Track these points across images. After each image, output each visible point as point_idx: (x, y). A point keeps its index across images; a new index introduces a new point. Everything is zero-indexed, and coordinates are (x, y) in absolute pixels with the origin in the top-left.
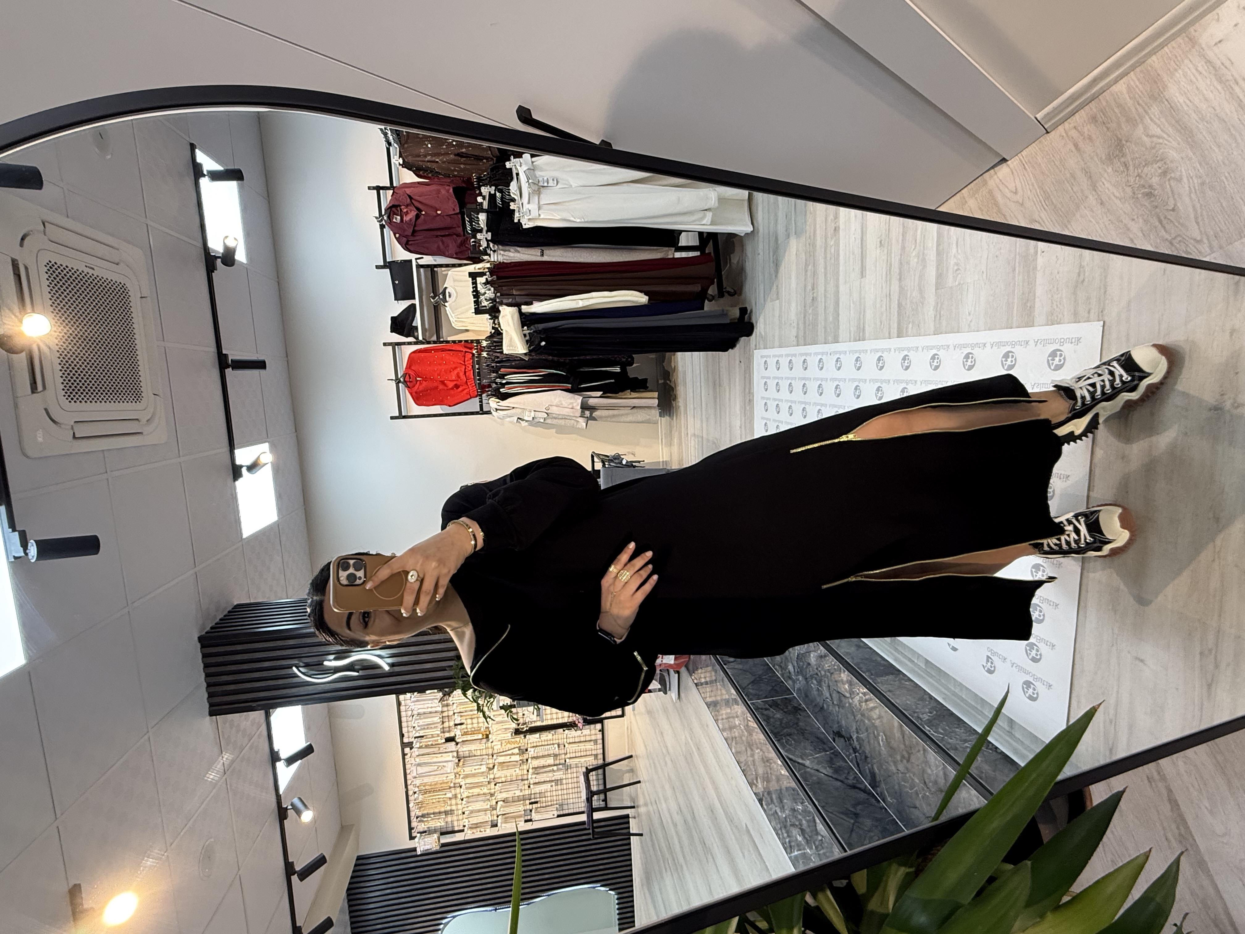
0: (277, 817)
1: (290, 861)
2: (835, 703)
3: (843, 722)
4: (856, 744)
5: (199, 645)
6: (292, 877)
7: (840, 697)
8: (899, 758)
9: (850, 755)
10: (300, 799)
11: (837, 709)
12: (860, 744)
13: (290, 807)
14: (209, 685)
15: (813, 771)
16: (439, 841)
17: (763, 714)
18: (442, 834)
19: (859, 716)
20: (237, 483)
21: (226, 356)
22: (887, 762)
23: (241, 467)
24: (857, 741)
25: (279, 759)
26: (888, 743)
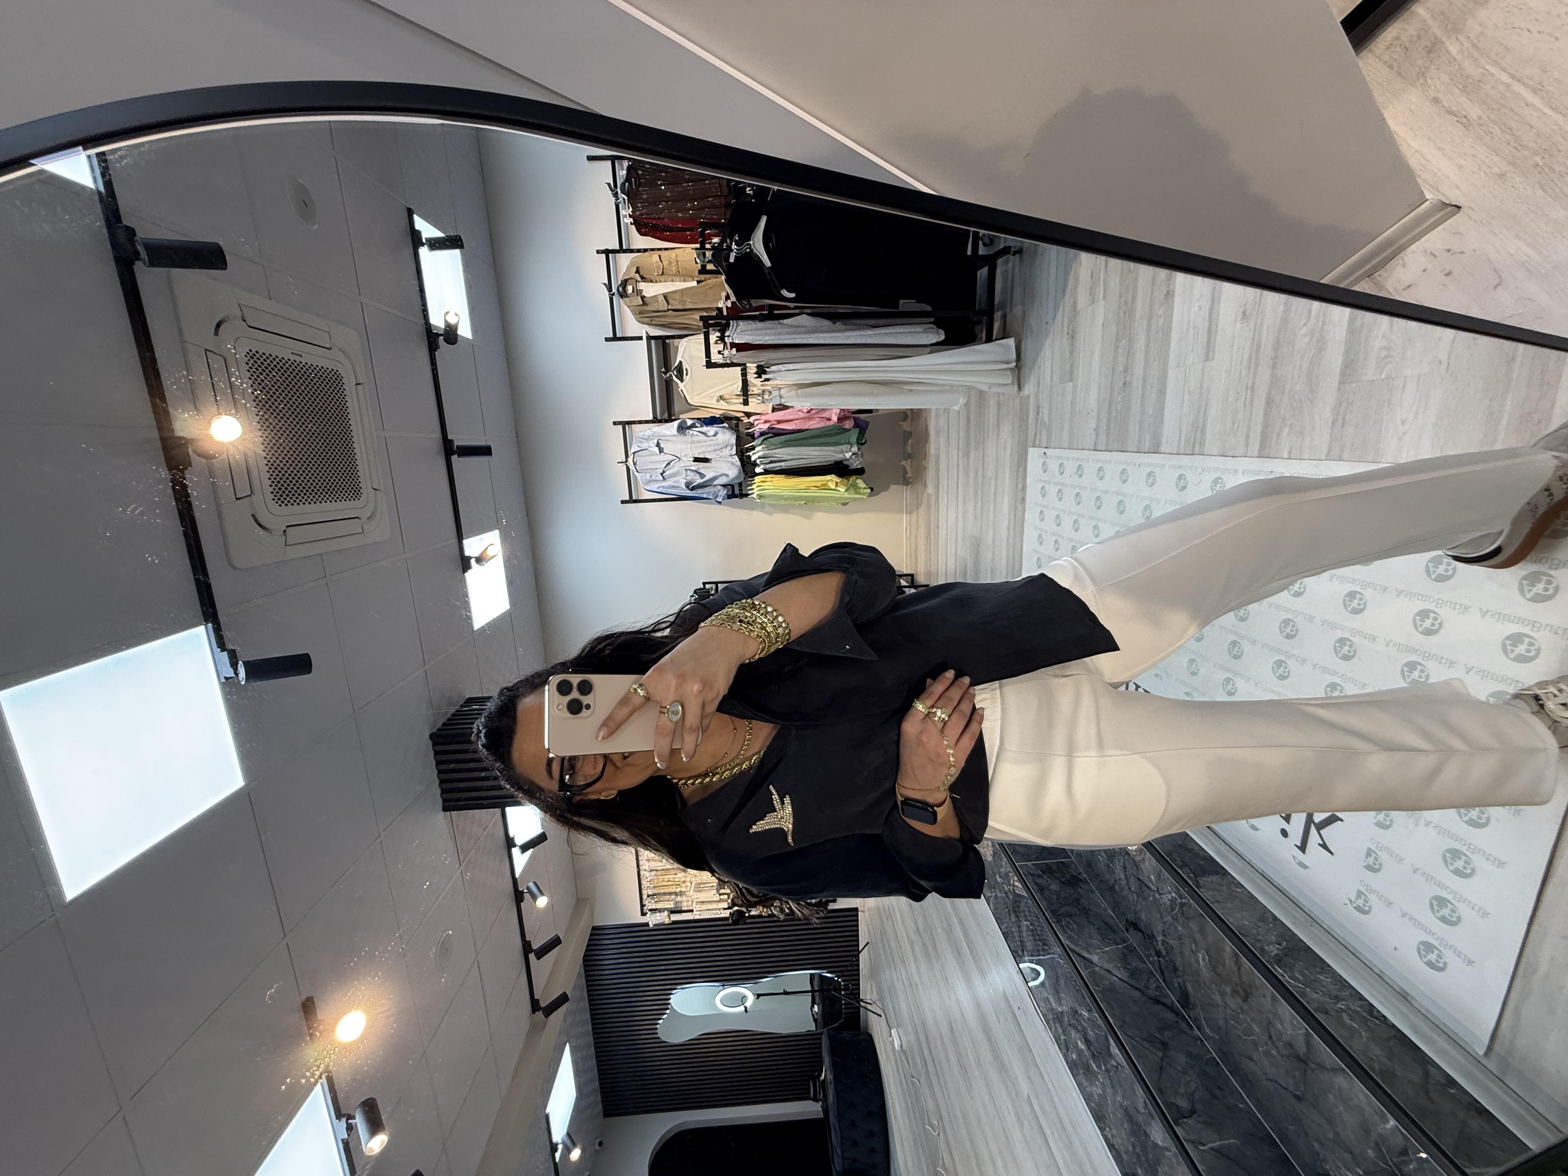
0: (514, 900)
1: (528, 939)
2: (1132, 889)
3: (1143, 916)
4: (1160, 946)
5: (431, 743)
6: (530, 955)
7: (1140, 887)
8: (1228, 990)
9: (1150, 955)
10: (535, 883)
11: (1136, 898)
12: (1166, 949)
13: (525, 891)
14: (442, 782)
15: (1104, 972)
16: (670, 918)
17: (1036, 884)
18: (673, 912)
19: (1168, 918)
20: (466, 574)
21: (451, 441)
22: (1209, 988)
23: (470, 558)
24: (1163, 944)
25: (515, 846)
26: (1214, 969)
